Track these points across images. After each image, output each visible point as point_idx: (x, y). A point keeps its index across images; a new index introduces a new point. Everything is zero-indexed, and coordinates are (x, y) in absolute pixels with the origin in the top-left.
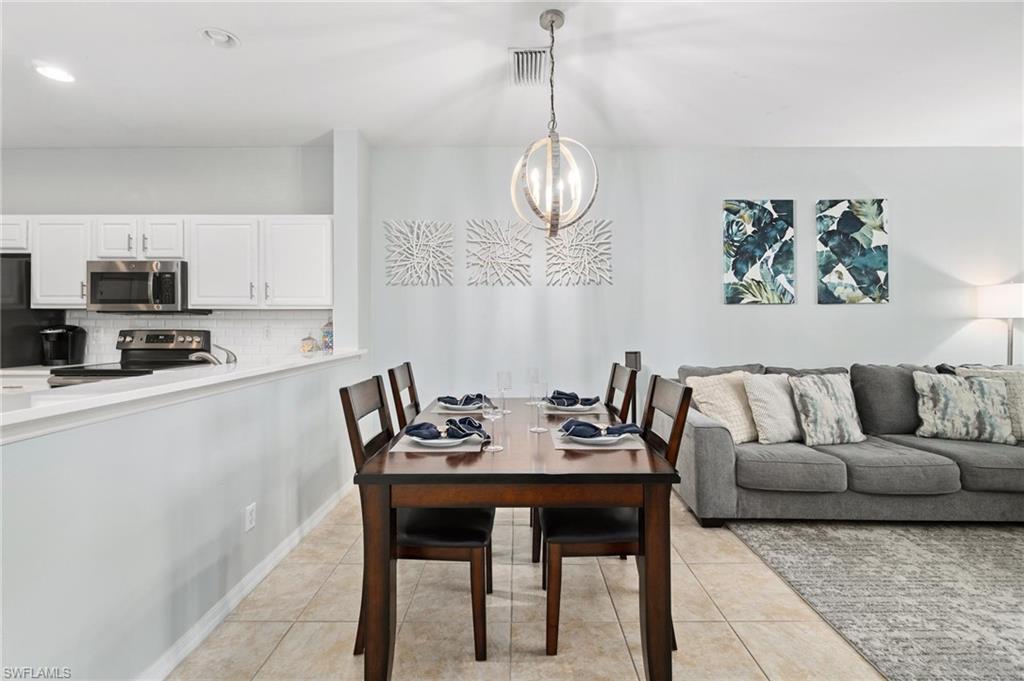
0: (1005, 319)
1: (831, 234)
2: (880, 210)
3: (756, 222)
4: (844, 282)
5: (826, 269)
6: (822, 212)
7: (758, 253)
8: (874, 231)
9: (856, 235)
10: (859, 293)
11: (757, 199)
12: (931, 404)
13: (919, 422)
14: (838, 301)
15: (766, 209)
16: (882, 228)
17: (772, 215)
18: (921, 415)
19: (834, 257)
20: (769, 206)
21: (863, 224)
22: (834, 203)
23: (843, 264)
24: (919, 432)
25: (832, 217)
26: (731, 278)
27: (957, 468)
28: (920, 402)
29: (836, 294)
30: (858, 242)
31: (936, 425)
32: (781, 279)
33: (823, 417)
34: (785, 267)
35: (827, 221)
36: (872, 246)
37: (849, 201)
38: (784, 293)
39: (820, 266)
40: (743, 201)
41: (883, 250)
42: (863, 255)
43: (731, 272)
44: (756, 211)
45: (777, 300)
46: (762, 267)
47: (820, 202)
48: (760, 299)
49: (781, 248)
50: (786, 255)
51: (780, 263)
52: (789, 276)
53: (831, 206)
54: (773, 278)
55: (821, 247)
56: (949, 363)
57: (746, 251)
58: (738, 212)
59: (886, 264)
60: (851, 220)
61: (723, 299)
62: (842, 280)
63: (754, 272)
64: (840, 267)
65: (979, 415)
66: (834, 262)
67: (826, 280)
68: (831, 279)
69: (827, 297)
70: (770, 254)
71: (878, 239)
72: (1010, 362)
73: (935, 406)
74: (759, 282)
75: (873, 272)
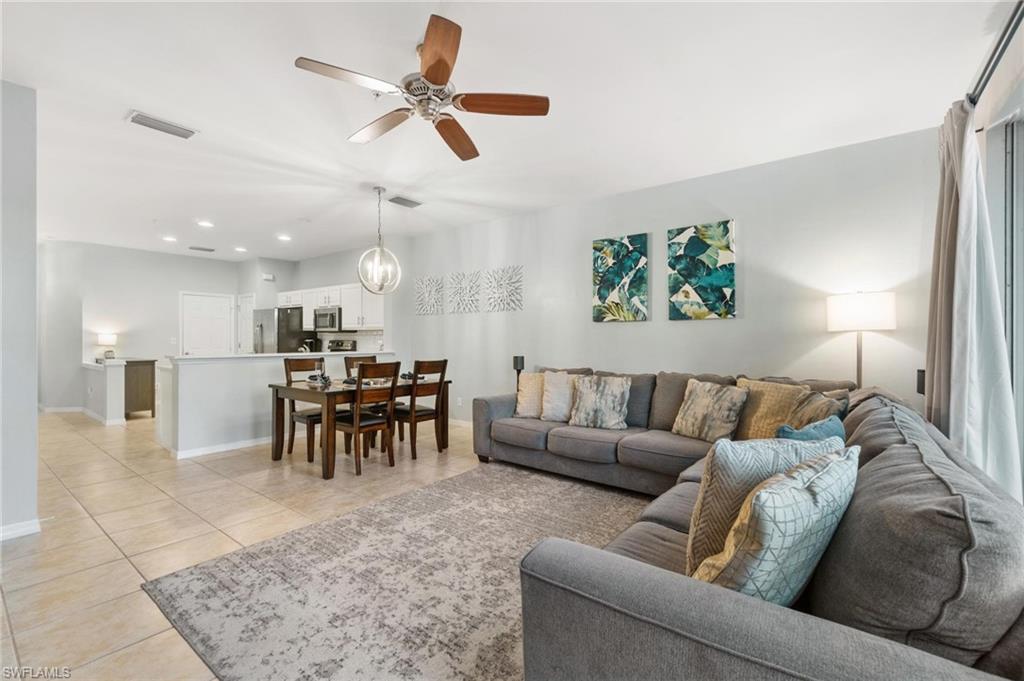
1: (678, 259)
2: (726, 231)
3: (616, 255)
4: (691, 300)
5: (674, 290)
6: (670, 240)
7: (616, 281)
8: (719, 251)
9: (703, 257)
10: (705, 309)
11: (615, 236)
14: (684, 317)
15: (623, 244)
16: (728, 247)
17: (628, 248)
19: (681, 279)
20: (626, 241)
21: (709, 246)
22: (681, 231)
23: (690, 284)
24: (672, 429)
25: (679, 244)
26: (597, 302)
29: (683, 311)
30: (703, 263)
32: (635, 300)
34: (639, 290)
35: (674, 247)
36: (718, 265)
37: (696, 227)
38: (637, 311)
39: (669, 287)
40: (606, 240)
41: (729, 268)
42: (709, 274)
43: (597, 297)
44: (616, 247)
45: (631, 318)
46: (619, 292)
47: (670, 231)
48: (618, 317)
49: (635, 275)
50: (639, 281)
51: (634, 287)
52: (642, 297)
53: (679, 234)
54: (629, 300)
55: (669, 271)
57: (608, 280)
58: (602, 249)
59: (732, 281)
61: (592, 319)
62: (688, 298)
63: (614, 296)
64: (687, 287)
65: (705, 417)
66: (680, 282)
67: (674, 299)
68: (679, 297)
69: (676, 314)
70: (627, 280)
71: (724, 258)
74: (617, 304)
75: (719, 289)
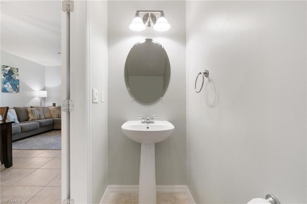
0: (40, 98)
1: (6, 74)
2: (18, 71)
4: (9, 87)
5: (5, 83)
6: (4, 68)
8: (16, 76)
9: (12, 76)
10: (13, 90)
12: (31, 114)
13: (29, 118)
14: (7, 92)
16: (18, 75)
18: (29, 116)
19: (7, 80)
21: (14, 74)
22: (7, 67)
23: (9, 82)
24: (29, 120)
27: (39, 124)
28: (29, 114)
29: (7, 90)
30: (12, 78)
31: (32, 118)
33: (11, 119)
35: (5, 71)
36: (16, 79)
37: (11, 67)
39: (3, 82)
41: (18, 80)
42: (14, 81)
47: (3, 66)
53: (6, 67)
55: (3, 77)
56: (33, 106)
59: (19, 84)
60: (11, 72)
62: (8, 86)
64: (8, 83)
65: (40, 115)
67: (4, 86)
68: (6, 86)
69: (4, 90)
71: (17, 78)
72: (41, 105)
73: (32, 114)
75: (16, 85)
